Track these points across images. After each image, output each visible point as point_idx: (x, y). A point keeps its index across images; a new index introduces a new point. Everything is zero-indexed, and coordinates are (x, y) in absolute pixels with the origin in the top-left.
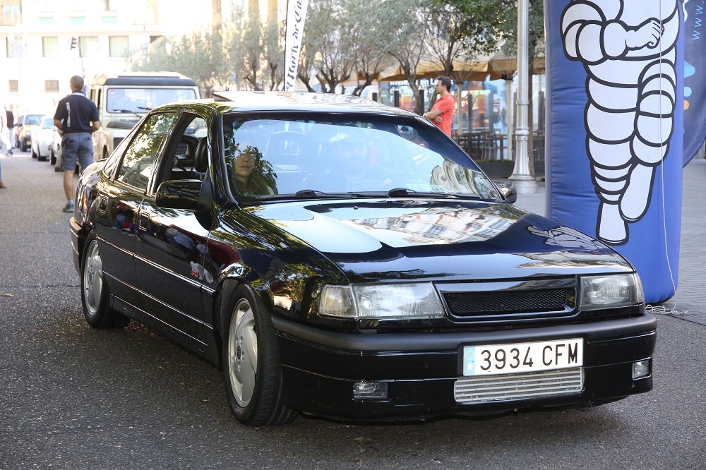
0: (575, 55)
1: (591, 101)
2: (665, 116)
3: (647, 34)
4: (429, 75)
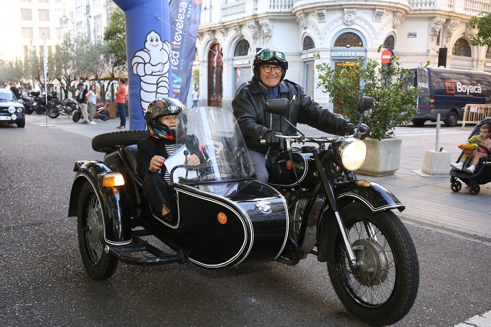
0: (136, 74)
1: (142, 89)
2: (166, 94)
3: (159, 67)
4: (104, 79)
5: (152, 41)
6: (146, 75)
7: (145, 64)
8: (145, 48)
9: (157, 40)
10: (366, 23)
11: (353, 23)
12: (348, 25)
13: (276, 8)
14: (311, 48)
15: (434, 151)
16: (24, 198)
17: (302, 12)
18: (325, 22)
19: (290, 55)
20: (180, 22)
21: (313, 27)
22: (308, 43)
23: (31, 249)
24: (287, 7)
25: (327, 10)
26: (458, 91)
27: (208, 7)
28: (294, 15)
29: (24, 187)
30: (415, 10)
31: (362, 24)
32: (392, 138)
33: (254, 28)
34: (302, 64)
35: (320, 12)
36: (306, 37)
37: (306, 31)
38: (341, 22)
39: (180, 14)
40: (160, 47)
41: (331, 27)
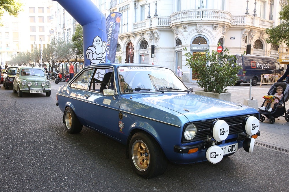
0: (88, 59)
5: (97, 41)
6: (93, 59)
7: (93, 53)
8: (93, 45)
9: (99, 41)
10: (209, 32)
11: (201, 31)
12: (199, 33)
13: (161, 24)
14: (180, 45)
15: (248, 99)
16: (27, 127)
17: (175, 26)
18: (187, 31)
19: (169, 49)
20: (110, 32)
21: (181, 34)
22: (179, 42)
23: (29, 157)
24: (167, 24)
25: (188, 25)
26: (258, 67)
27: (126, 24)
28: (171, 28)
29: (27, 120)
30: (234, 25)
31: (207, 32)
32: (226, 92)
33: (150, 34)
34: (175, 53)
35: (184, 26)
36: (177, 39)
37: (178, 36)
38: (195, 31)
39: (110, 28)
40: (101, 44)
41: (191, 34)
